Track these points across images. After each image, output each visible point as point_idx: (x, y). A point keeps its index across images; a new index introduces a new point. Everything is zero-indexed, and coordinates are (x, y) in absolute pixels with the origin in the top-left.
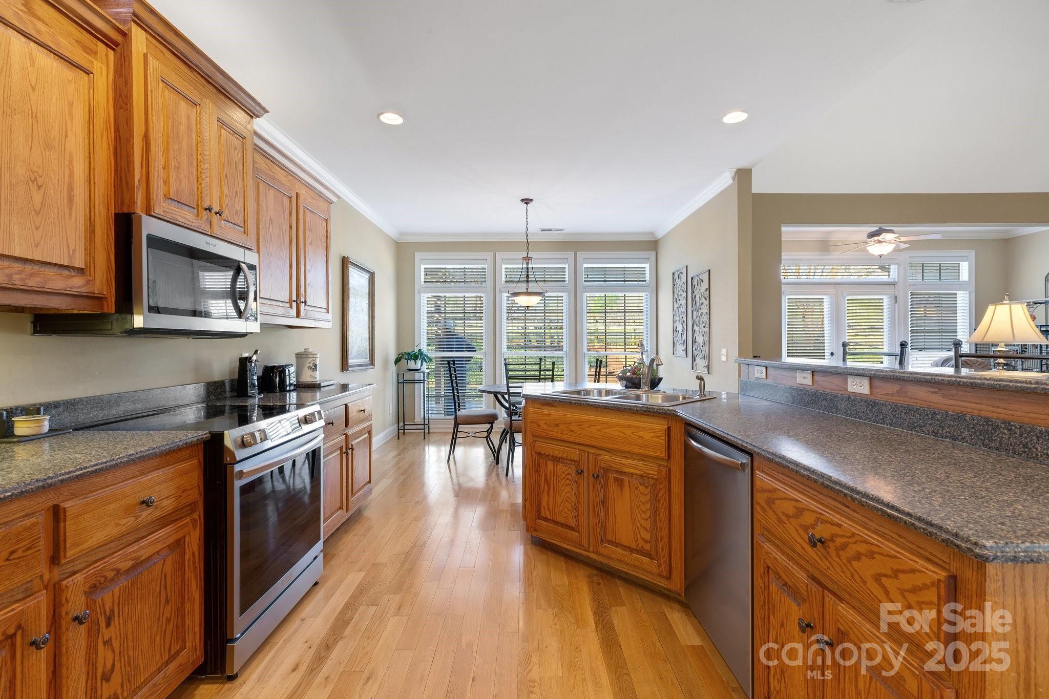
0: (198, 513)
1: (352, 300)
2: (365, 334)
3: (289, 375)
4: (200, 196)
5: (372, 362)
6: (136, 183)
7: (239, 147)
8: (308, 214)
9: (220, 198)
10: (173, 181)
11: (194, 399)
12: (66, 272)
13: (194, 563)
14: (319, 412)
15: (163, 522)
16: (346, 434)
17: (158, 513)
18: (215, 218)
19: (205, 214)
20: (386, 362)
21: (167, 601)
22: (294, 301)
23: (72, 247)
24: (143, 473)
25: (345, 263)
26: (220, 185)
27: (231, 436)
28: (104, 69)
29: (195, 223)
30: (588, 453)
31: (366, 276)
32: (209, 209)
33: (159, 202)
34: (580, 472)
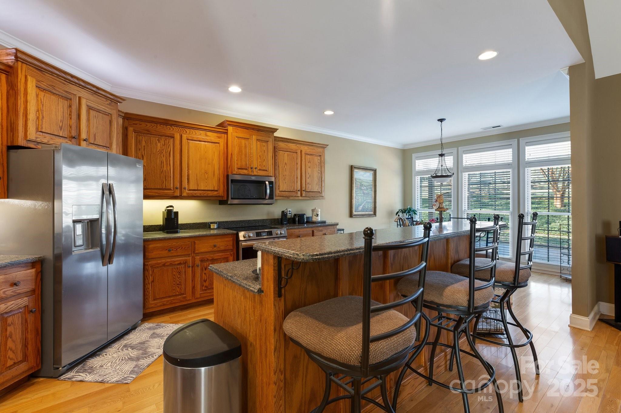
1: (357, 185)
2: (370, 200)
4: (249, 165)
5: (375, 214)
6: (229, 167)
7: (266, 145)
8: (308, 157)
9: (257, 163)
10: (239, 163)
12: (213, 191)
15: (221, 251)
17: (219, 249)
18: (255, 170)
22: (298, 191)
23: (214, 185)
25: (352, 168)
26: (257, 159)
29: (247, 173)
32: (251, 168)
33: (235, 170)
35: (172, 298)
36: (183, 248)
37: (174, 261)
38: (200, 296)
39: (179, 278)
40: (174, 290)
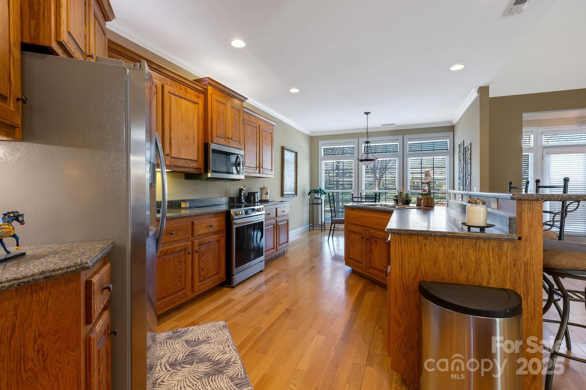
0: (224, 234)
1: (286, 165)
2: (293, 181)
3: (257, 197)
4: (226, 134)
5: (296, 194)
6: (209, 133)
7: (238, 115)
8: (264, 132)
9: (232, 133)
10: (218, 131)
11: (225, 202)
12: (193, 162)
13: (223, 249)
14: (262, 208)
15: (215, 233)
16: (276, 220)
17: (214, 230)
18: (230, 140)
19: (227, 139)
20: (304, 193)
21: (216, 257)
22: (258, 167)
23: (194, 154)
24: (210, 218)
25: (283, 149)
26: (232, 129)
27: (233, 211)
28: (201, 101)
29: (224, 143)
30: (366, 230)
31: (294, 154)
32: (228, 138)
33: (215, 138)
34: (362, 238)
35: (173, 296)
36: (184, 230)
37: (176, 248)
38: (198, 288)
39: (179, 269)
40: (175, 285)
